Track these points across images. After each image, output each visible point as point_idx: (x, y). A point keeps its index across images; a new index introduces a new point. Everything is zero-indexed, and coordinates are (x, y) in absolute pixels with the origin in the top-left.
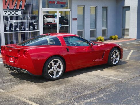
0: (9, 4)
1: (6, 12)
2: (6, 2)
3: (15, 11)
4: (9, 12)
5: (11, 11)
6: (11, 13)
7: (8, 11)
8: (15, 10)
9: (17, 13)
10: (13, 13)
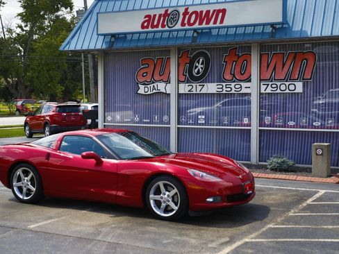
0: (274, 69)
1: (268, 85)
2: (268, 66)
3: (287, 84)
4: (273, 86)
5: (279, 84)
6: (277, 87)
7: (271, 83)
8: (287, 81)
9: (292, 87)
10: (283, 87)
